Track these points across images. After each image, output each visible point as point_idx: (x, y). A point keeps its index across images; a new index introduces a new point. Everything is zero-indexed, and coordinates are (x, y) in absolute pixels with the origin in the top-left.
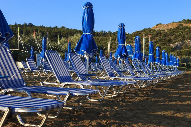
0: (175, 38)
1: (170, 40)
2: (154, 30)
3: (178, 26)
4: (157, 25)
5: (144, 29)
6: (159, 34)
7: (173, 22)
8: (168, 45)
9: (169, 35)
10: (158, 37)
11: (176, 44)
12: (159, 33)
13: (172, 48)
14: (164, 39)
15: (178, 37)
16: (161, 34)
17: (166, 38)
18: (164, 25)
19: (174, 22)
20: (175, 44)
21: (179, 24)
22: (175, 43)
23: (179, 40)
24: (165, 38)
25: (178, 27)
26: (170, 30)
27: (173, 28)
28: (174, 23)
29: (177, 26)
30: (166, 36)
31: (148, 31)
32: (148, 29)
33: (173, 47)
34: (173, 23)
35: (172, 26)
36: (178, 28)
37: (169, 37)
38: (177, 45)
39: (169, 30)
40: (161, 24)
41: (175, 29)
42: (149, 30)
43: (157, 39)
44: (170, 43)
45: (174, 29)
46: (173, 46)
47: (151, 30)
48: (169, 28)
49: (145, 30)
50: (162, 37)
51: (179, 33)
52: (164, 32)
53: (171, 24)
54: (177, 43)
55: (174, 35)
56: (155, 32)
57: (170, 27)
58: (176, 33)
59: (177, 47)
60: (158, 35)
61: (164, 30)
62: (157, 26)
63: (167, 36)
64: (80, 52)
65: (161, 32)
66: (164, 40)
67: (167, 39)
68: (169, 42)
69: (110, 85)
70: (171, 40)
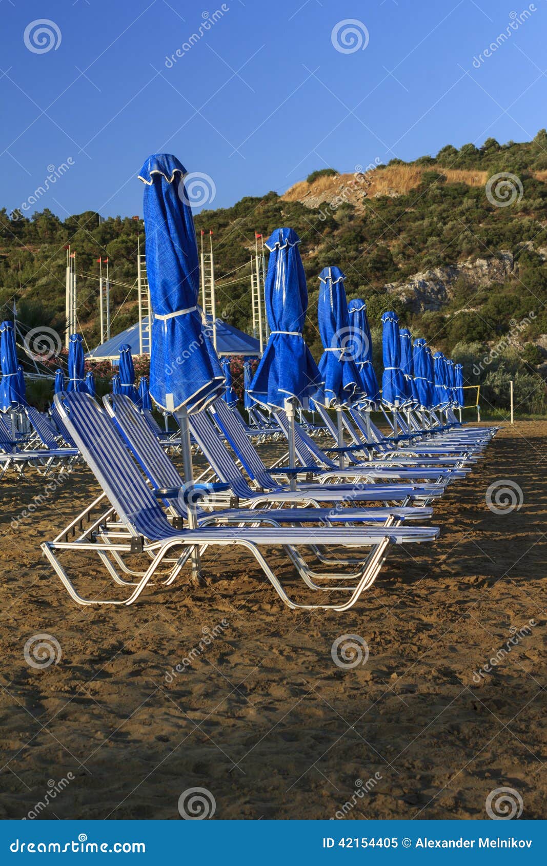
0: (411, 250)
1: (384, 260)
2: (297, 204)
3: (418, 183)
4: (313, 179)
5: (246, 200)
6: (327, 230)
7: (393, 162)
8: (374, 285)
9: (376, 234)
10: (322, 246)
11: (416, 281)
12: (325, 223)
13: (397, 303)
14: (352, 253)
15: (425, 242)
16: (335, 225)
17: (361, 252)
18: (348, 177)
19: (398, 162)
20: (411, 282)
21: (426, 175)
22: (411, 277)
23: (429, 262)
24: (357, 250)
25: (419, 187)
26: (384, 207)
27: (394, 195)
28: (402, 169)
29: (415, 186)
30: (363, 240)
31: (268, 211)
32: (267, 199)
33: (403, 299)
34: (394, 167)
35: (391, 181)
36: (419, 196)
37: (381, 243)
38: (423, 284)
39: (378, 203)
40: (333, 173)
41: (408, 201)
42: (271, 204)
43: (315, 258)
44: (384, 275)
45: (400, 202)
46: (399, 294)
47: (280, 209)
48: (378, 195)
49: (248, 208)
50: (345, 244)
51: (426, 222)
52: (351, 218)
53: (385, 171)
54: (419, 277)
55: (402, 236)
56: (305, 218)
57: (381, 189)
58: (414, 221)
59: (420, 298)
60: (321, 231)
61: (350, 207)
62: (315, 185)
63: (367, 236)
64: (267, 395)
65: (336, 217)
66: (355, 258)
67: (370, 252)
68: (378, 269)
69: (408, 496)
70: (391, 260)
